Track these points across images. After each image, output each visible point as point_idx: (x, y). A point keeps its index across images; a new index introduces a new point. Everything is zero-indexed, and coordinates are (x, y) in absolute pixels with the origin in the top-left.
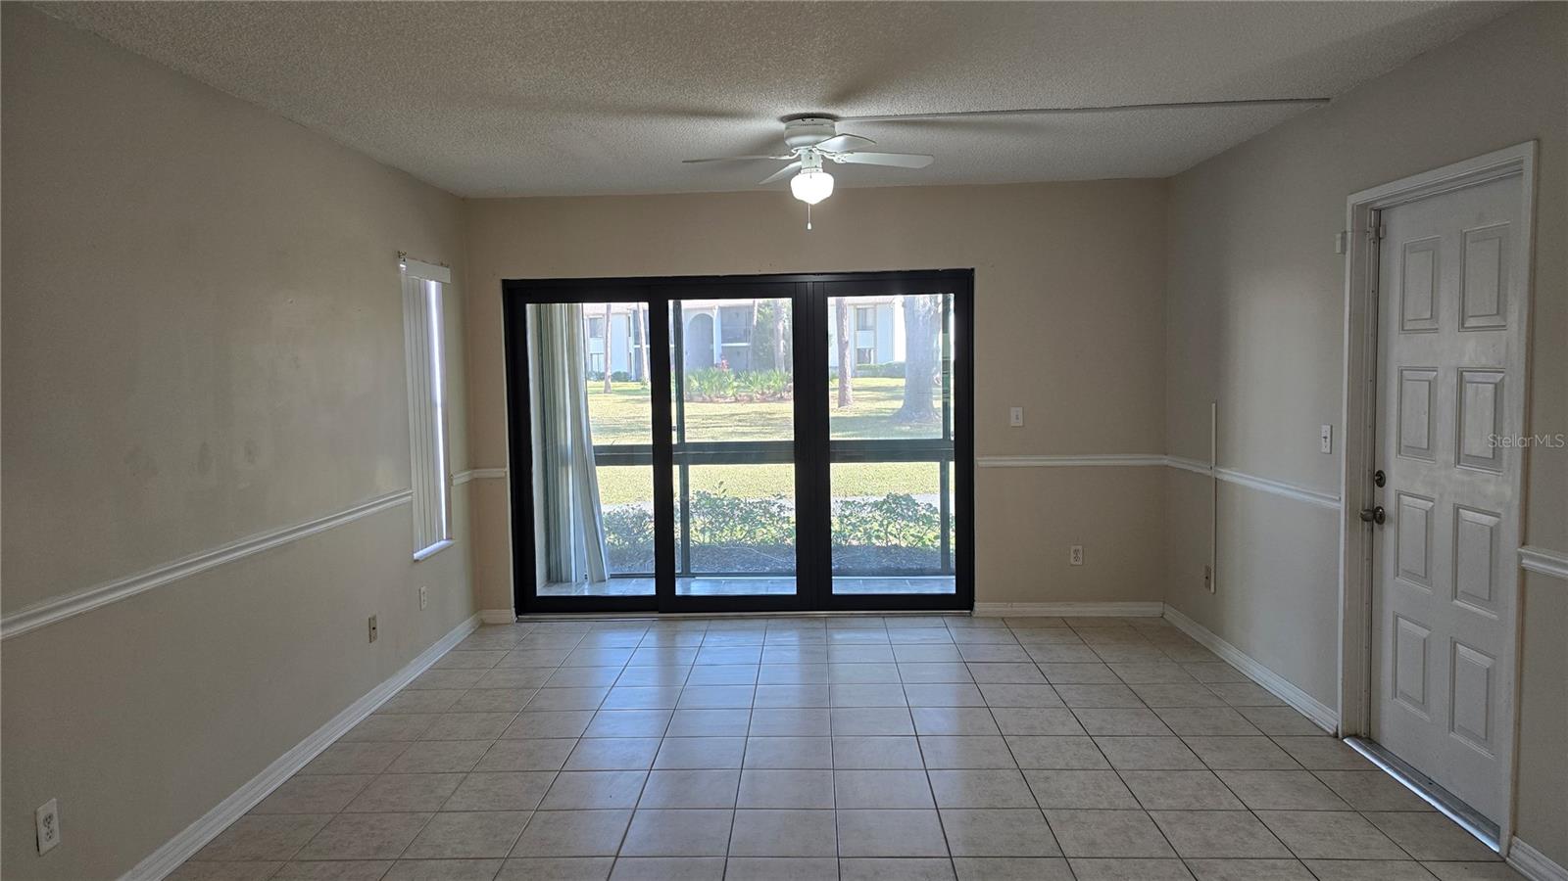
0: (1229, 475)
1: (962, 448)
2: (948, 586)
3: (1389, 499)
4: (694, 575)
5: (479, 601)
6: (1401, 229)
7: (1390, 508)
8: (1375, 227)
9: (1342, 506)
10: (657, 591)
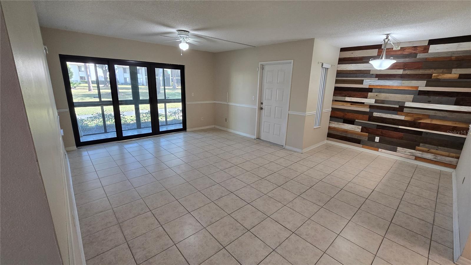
0: (231, 104)
1: (183, 100)
2: (181, 127)
3: (263, 106)
4: (108, 132)
5: (66, 145)
6: (267, 68)
7: (263, 108)
8: (263, 68)
9: (257, 107)
10: (117, 135)
